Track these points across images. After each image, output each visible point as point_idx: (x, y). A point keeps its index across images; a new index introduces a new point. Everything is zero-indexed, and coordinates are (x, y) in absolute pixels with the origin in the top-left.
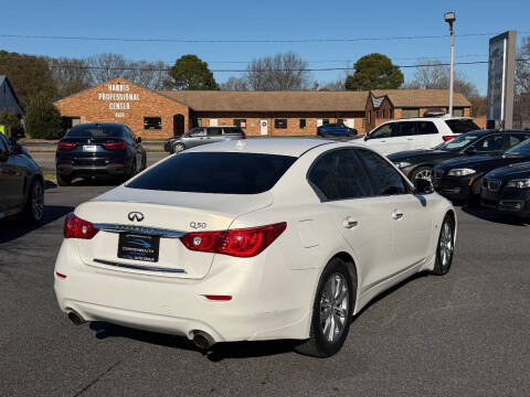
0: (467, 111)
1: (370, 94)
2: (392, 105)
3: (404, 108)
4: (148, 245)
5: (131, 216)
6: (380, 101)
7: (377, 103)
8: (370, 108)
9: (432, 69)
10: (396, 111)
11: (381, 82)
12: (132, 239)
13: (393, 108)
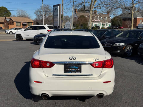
0: (33, 23)
1: (5, 17)
2: (13, 21)
3: (16, 22)
4: (77, 68)
5: (71, 58)
6: (9, 20)
7: (8, 20)
8: (6, 22)
9: (21, 12)
10: (14, 23)
11: (5, 14)
12: (70, 66)
13: (13, 22)
